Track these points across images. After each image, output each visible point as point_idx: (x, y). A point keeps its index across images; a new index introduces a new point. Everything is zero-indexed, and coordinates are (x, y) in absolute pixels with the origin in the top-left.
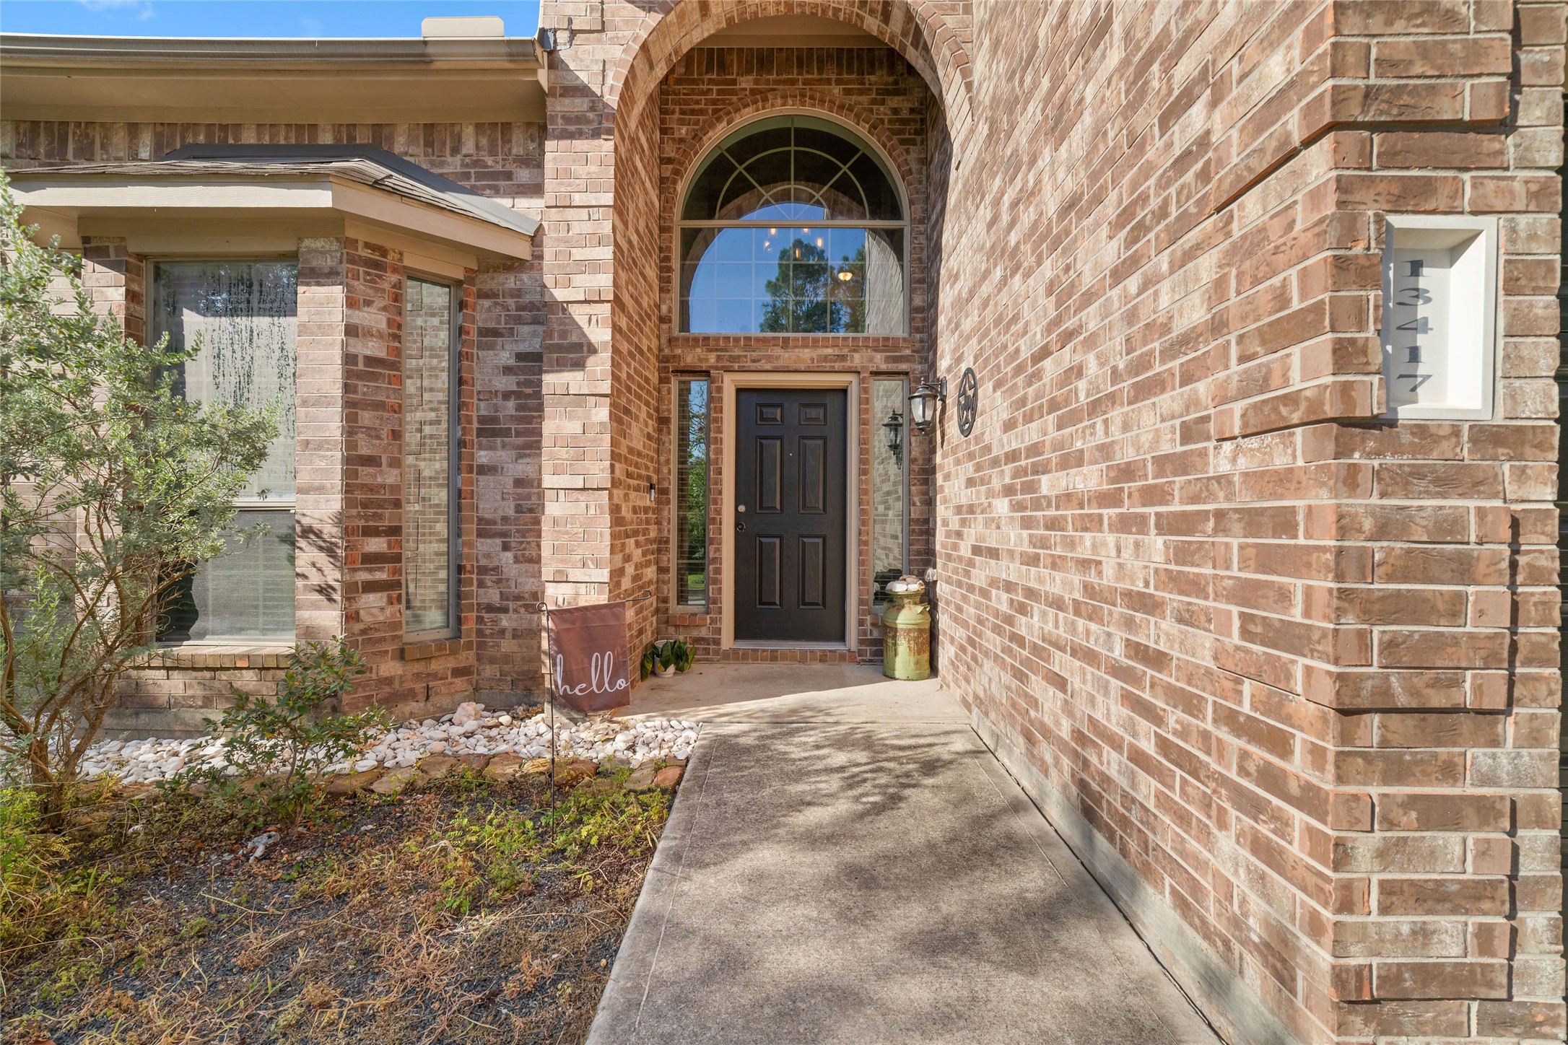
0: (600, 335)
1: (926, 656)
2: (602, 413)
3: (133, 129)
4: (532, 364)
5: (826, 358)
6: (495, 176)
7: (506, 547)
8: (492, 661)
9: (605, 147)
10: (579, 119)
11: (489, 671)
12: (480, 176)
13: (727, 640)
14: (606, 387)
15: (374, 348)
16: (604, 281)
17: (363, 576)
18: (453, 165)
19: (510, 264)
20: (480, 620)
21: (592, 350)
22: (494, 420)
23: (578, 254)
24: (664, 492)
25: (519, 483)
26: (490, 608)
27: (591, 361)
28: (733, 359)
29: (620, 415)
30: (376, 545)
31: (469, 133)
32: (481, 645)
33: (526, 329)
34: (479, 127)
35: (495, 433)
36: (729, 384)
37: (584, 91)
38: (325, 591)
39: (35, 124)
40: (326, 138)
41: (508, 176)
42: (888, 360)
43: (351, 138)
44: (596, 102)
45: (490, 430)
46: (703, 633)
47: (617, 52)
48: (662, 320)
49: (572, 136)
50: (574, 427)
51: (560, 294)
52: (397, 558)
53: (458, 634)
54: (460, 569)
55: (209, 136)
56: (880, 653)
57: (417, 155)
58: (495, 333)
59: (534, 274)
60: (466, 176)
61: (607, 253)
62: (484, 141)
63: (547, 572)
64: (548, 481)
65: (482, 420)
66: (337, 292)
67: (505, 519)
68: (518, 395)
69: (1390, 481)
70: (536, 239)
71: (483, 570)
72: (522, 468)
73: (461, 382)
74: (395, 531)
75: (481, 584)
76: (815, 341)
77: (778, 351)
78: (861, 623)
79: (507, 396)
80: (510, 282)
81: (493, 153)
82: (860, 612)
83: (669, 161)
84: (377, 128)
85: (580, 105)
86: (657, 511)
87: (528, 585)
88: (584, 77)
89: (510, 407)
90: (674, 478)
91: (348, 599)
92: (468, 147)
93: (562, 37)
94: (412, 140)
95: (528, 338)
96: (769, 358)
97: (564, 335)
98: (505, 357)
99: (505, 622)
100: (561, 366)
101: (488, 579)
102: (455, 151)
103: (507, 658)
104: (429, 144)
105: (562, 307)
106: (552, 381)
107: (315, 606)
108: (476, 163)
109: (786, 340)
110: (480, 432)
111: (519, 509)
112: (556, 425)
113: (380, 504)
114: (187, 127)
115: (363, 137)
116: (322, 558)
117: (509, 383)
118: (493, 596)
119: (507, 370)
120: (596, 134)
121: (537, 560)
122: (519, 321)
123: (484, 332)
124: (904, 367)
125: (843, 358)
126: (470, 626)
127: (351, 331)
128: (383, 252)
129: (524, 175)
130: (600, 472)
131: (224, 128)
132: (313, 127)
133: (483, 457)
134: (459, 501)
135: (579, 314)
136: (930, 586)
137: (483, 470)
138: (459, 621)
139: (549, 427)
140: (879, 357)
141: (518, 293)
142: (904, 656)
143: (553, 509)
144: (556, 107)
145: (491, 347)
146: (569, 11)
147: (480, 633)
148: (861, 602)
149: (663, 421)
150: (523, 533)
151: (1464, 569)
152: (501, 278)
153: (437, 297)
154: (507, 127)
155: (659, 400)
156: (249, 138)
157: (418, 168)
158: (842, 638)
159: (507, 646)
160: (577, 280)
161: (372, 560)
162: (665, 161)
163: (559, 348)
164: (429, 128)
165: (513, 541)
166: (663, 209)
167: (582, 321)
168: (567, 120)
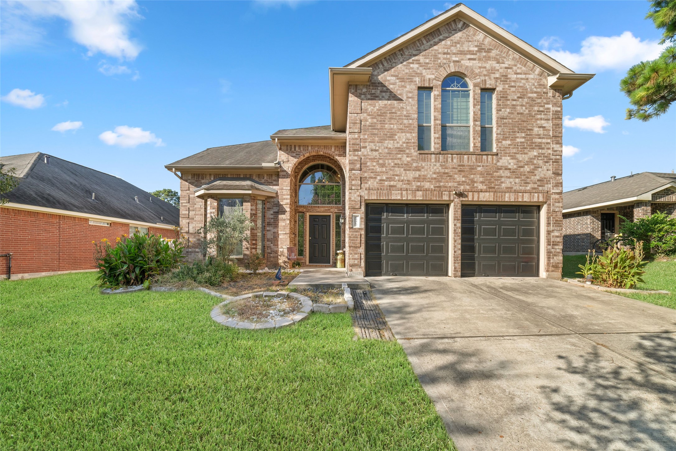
0: (288, 209)
1: (343, 264)
2: (288, 222)
3: (210, 175)
4: (277, 213)
5: (326, 210)
6: (270, 183)
7: (272, 243)
8: (269, 262)
9: (288, 180)
10: (284, 175)
11: (269, 263)
12: (267, 183)
13: (307, 263)
14: (289, 218)
15: (254, 212)
16: (288, 201)
17: (253, 247)
18: (263, 181)
19: (272, 197)
20: (267, 255)
21: (286, 212)
22: (270, 222)
23: (284, 197)
24: (296, 235)
25: (274, 233)
26: (269, 253)
27: (286, 213)
28: (309, 210)
29: (290, 221)
30: (254, 242)
31: (266, 175)
32: (267, 259)
33: (275, 208)
34: (267, 175)
35: (270, 225)
36: (308, 214)
37: (285, 171)
38: (247, 248)
39: (194, 174)
40: (242, 176)
41: (272, 183)
42: (338, 210)
43: (246, 176)
44: (287, 173)
45: (269, 224)
46: (303, 261)
47: (290, 165)
48: (295, 202)
49: (283, 178)
50: (284, 224)
51: (281, 203)
52: (256, 244)
53: (264, 257)
54: (264, 247)
55: (223, 176)
56: (335, 265)
57: (257, 179)
58: (270, 208)
59: (277, 199)
60: (265, 183)
61: (289, 197)
62: (268, 177)
63: (279, 247)
64: (280, 232)
65: (268, 222)
66: (249, 204)
67: (271, 239)
68: (274, 218)
69: (354, 232)
70: (277, 193)
71: (268, 247)
72: (275, 230)
73: (264, 216)
74: (256, 240)
75: (267, 249)
76: (324, 207)
77: (317, 209)
78: (333, 259)
79: (272, 219)
80: (272, 200)
81: (269, 179)
82: (333, 257)
83: (297, 172)
84: (250, 175)
85: (285, 173)
86: (295, 238)
87: (276, 249)
88: (285, 169)
89: (272, 220)
90: (297, 232)
91: (251, 250)
92: (265, 178)
93: (282, 163)
94: (256, 177)
95: (276, 209)
96: (315, 210)
97: (282, 209)
98: (272, 212)
99: (272, 255)
100: (282, 214)
101: (269, 248)
102: (263, 179)
103: (272, 261)
104: (259, 177)
105: (282, 205)
106: (281, 216)
107: (246, 251)
108: (267, 181)
109: (319, 206)
110: (267, 224)
111: (274, 237)
112: (281, 224)
113: (254, 236)
114: (219, 174)
115: (248, 176)
116: (247, 243)
117: (272, 216)
118: (269, 251)
119: (272, 214)
120: (287, 178)
121: (278, 245)
122: (274, 206)
123: (268, 208)
124: (341, 212)
125: (329, 210)
126: (266, 256)
127: (251, 210)
128: (255, 197)
129: (275, 183)
130: (288, 231)
131: (225, 174)
132: (240, 174)
133: (268, 228)
134: (264, 236)
135: (285, 206)
136: (345, 252)
137: (268, 231)
138: (264, 255)
139: (280, 224)
140: (336, 210)
141: (274, 202)
142: (339, 264)
143: (280, 237)
144: (281, 174)
145: (269, 211)
146: (283, 159)
147: (267, 257)
148: (333, 255)
149: (295, 222)
150: (275, 241)
151: (357, 237)
152: (271, 199)
153: (260, 202)
154: (272, 175)
155: (295, 217)
156: (229, 176)
157: (257, 181)
158: (330, 263)
159: (272, 259)
160: (284, 201)
161: (254, 244)
162: (296, 172)
163: (281, 212)
164: (259, 175)
165: (273, 242)
166: (295, 182)
167: (285, 207)
168: (283, 175)
